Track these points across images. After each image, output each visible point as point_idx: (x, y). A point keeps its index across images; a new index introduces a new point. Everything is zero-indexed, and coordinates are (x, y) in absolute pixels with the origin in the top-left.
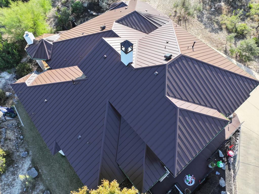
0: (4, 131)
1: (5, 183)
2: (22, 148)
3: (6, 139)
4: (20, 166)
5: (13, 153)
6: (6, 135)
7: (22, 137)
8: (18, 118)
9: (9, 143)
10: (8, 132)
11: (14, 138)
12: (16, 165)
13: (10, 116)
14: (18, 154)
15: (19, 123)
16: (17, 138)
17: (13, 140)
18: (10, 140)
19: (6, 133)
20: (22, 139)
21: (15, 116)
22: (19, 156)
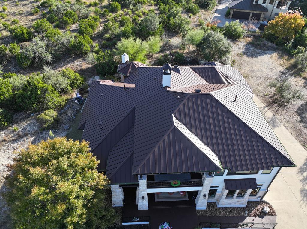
0: (68, 107)
1: (42, 136)
2: (69, 124)
3: (65, 113)
4: (58, 133)
5: (61, 123)
6: (67, 110)
7: (74, 117)
8: (82, 106)
9: (65, 116)
10: (70, 109)
11: (70, 116)
12: (56, 131)
13: (79, 102)
14: (64, 126)
15: (80, 109)
16: (71, 117)
17: (68, 116)
18: (67, 115)
19: (68, 109)
20: (73, 119)
21: (81, 104)
22: (63, 127)
